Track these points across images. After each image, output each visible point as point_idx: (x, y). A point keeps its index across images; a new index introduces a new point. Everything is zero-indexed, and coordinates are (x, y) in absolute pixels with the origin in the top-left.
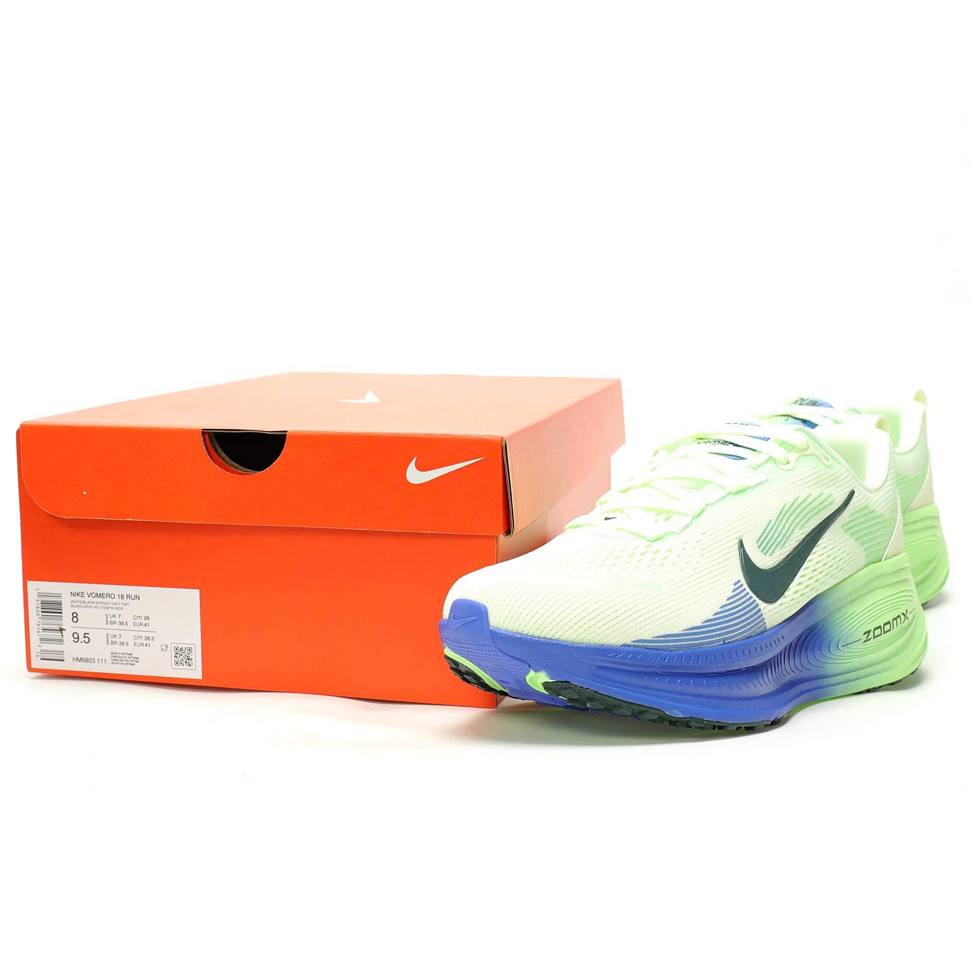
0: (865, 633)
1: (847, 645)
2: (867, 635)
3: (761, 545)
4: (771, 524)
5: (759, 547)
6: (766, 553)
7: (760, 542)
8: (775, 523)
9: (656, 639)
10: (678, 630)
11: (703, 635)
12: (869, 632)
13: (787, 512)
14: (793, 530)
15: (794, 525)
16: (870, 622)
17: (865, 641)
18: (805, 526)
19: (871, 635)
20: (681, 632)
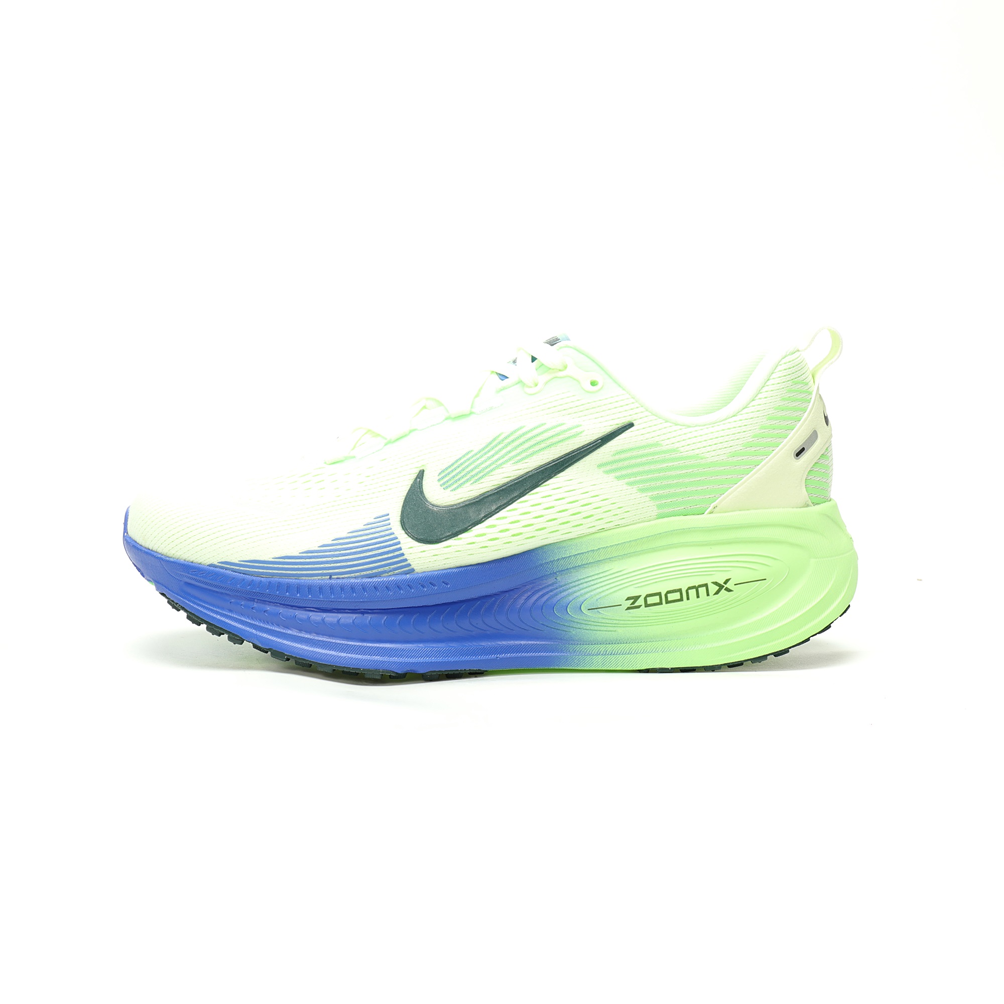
0: (628, 599)
1: (597, 609)
2: (633, 600)
3: (442, 478)
4: (470, 455)
5: (439, 480)
6: (447, 487)
7: (443, 475)
8: (476, 454)
9: (243, 563)
10: (268, 557)
11: (300, 566)
12: (636, 598)
13: (499, 443)
14: (503, 463)
15: (506, 458)
16: (641, 586)
17: (628, 608)
18: (526, 461)
19: (640, 602)
20: (271, 560)
